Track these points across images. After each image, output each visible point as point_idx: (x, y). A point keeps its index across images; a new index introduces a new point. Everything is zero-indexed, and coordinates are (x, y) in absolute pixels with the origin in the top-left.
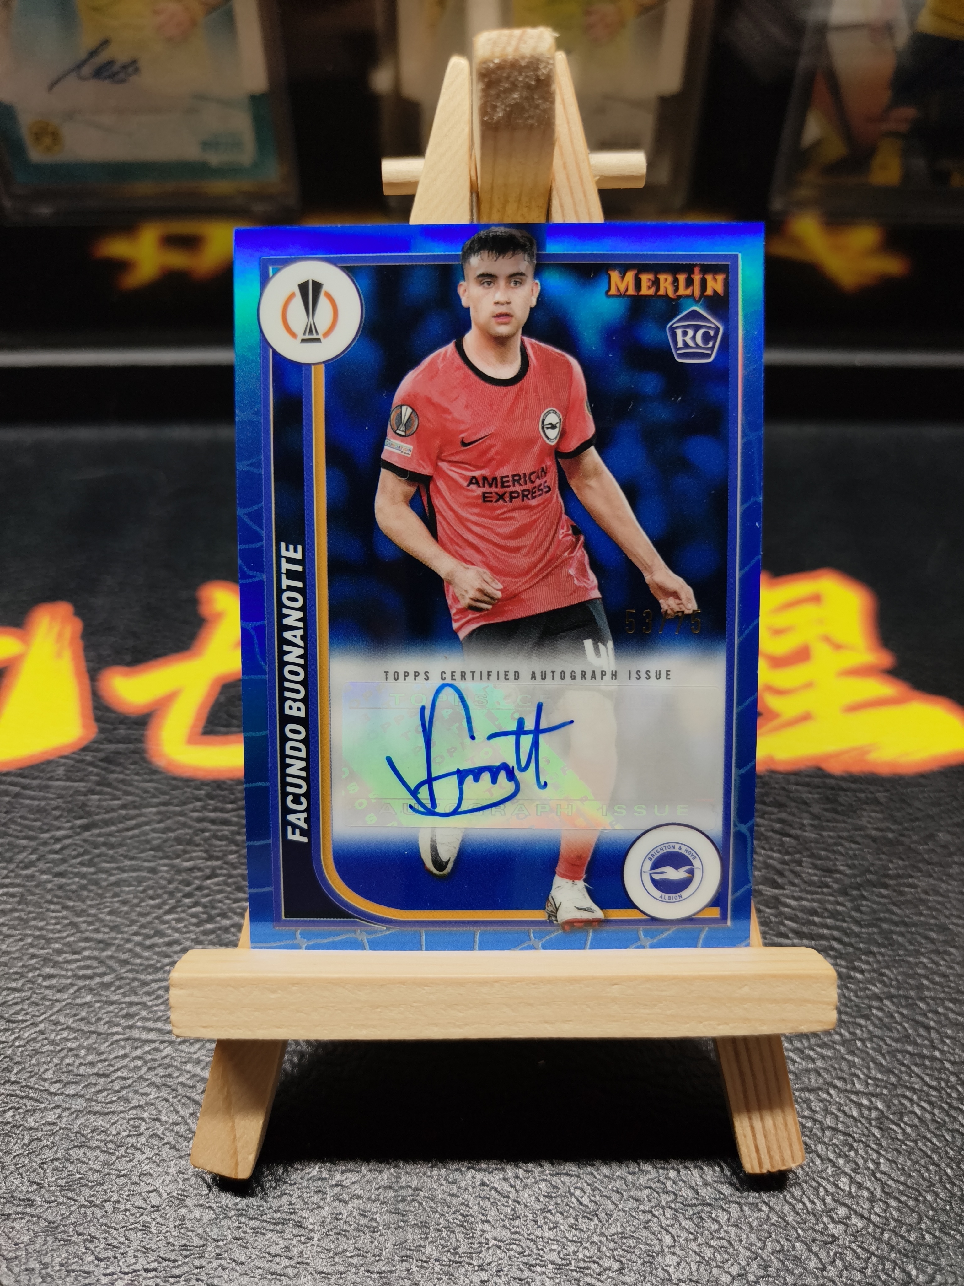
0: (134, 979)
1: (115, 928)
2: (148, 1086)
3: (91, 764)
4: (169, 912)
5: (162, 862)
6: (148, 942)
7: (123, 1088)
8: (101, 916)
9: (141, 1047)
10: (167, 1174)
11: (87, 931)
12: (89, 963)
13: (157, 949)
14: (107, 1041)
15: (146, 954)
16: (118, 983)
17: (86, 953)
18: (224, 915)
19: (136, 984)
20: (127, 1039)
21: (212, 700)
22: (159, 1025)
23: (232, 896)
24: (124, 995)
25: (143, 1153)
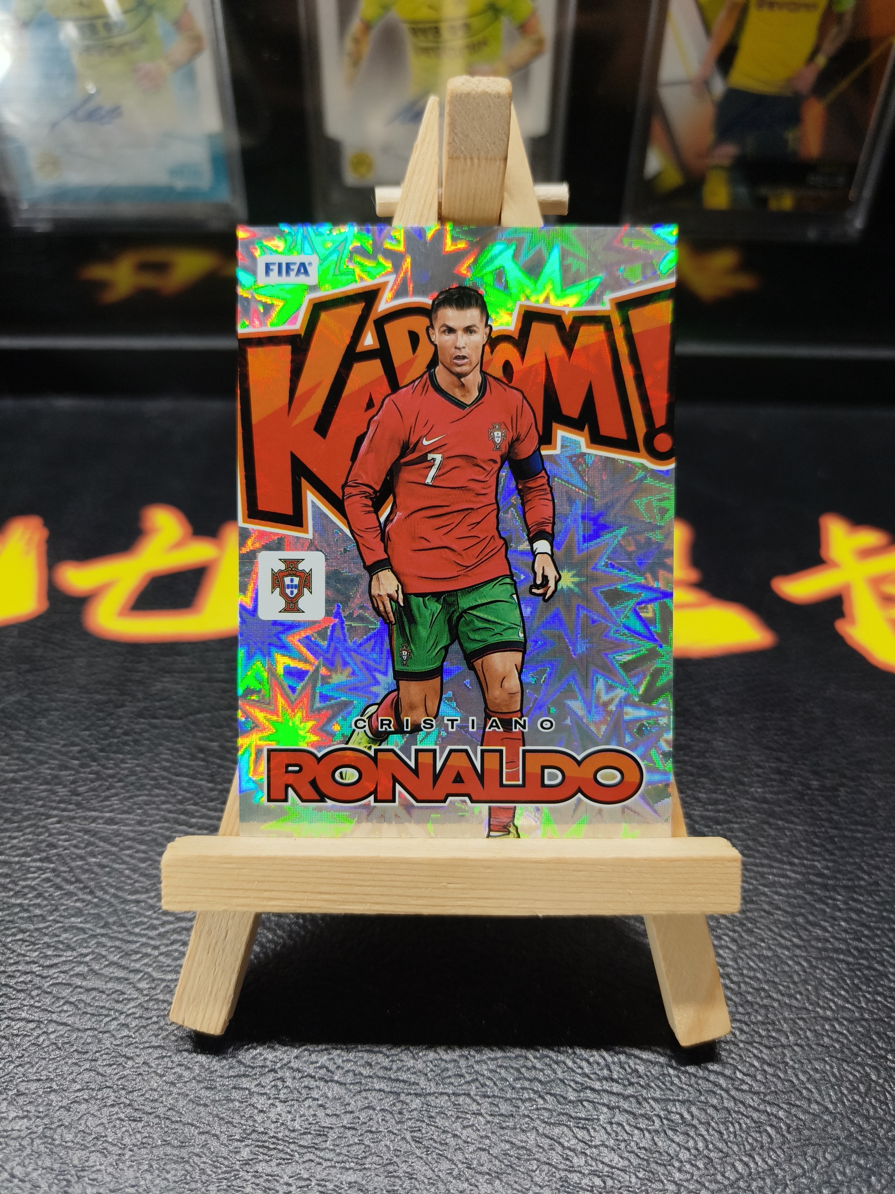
0: (50, 774)
1: (39, 740)
2: (47, 846)
3: (41, 628)
4: (85, 730)
5: (84, 695)
6: (64, 749)
7: (28, 846)
8: (32, 731)
9: (48, 819)
10: (52, 905)
11: (18, 740)
12: (16, 762)
13: (70, 755)
14: (20, 814)
15: (61, 757)
16: (36, 776)
17: (15, 755)
18: (126, 734)
19: (49, 777)
20: (38, 814)
21: (142, 588)
22: (62, 805)
23: (136, 721)
24: (41, 785)
25: (36, 890)
